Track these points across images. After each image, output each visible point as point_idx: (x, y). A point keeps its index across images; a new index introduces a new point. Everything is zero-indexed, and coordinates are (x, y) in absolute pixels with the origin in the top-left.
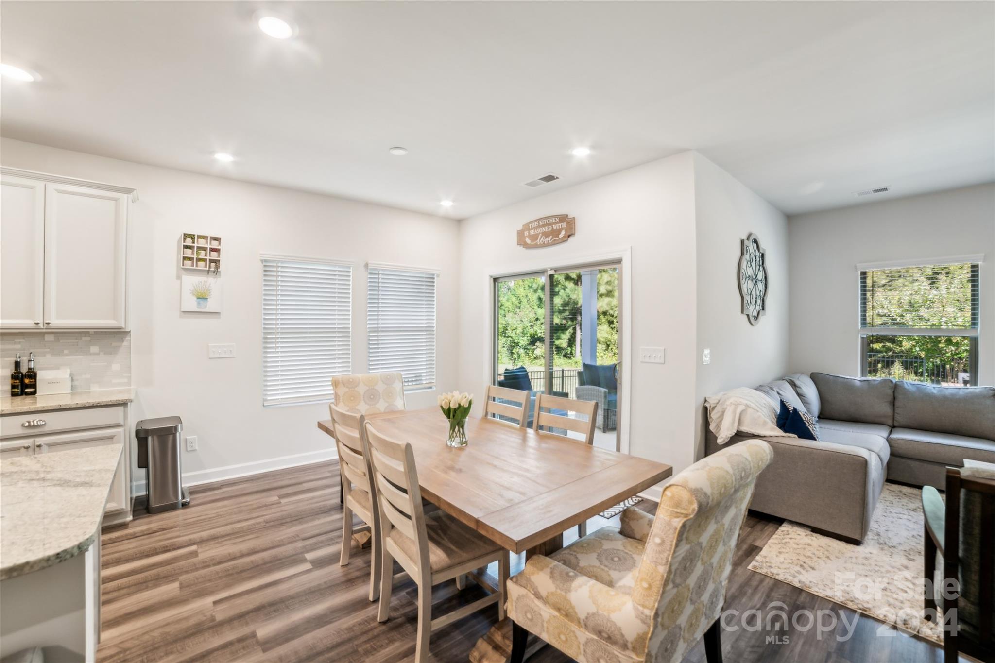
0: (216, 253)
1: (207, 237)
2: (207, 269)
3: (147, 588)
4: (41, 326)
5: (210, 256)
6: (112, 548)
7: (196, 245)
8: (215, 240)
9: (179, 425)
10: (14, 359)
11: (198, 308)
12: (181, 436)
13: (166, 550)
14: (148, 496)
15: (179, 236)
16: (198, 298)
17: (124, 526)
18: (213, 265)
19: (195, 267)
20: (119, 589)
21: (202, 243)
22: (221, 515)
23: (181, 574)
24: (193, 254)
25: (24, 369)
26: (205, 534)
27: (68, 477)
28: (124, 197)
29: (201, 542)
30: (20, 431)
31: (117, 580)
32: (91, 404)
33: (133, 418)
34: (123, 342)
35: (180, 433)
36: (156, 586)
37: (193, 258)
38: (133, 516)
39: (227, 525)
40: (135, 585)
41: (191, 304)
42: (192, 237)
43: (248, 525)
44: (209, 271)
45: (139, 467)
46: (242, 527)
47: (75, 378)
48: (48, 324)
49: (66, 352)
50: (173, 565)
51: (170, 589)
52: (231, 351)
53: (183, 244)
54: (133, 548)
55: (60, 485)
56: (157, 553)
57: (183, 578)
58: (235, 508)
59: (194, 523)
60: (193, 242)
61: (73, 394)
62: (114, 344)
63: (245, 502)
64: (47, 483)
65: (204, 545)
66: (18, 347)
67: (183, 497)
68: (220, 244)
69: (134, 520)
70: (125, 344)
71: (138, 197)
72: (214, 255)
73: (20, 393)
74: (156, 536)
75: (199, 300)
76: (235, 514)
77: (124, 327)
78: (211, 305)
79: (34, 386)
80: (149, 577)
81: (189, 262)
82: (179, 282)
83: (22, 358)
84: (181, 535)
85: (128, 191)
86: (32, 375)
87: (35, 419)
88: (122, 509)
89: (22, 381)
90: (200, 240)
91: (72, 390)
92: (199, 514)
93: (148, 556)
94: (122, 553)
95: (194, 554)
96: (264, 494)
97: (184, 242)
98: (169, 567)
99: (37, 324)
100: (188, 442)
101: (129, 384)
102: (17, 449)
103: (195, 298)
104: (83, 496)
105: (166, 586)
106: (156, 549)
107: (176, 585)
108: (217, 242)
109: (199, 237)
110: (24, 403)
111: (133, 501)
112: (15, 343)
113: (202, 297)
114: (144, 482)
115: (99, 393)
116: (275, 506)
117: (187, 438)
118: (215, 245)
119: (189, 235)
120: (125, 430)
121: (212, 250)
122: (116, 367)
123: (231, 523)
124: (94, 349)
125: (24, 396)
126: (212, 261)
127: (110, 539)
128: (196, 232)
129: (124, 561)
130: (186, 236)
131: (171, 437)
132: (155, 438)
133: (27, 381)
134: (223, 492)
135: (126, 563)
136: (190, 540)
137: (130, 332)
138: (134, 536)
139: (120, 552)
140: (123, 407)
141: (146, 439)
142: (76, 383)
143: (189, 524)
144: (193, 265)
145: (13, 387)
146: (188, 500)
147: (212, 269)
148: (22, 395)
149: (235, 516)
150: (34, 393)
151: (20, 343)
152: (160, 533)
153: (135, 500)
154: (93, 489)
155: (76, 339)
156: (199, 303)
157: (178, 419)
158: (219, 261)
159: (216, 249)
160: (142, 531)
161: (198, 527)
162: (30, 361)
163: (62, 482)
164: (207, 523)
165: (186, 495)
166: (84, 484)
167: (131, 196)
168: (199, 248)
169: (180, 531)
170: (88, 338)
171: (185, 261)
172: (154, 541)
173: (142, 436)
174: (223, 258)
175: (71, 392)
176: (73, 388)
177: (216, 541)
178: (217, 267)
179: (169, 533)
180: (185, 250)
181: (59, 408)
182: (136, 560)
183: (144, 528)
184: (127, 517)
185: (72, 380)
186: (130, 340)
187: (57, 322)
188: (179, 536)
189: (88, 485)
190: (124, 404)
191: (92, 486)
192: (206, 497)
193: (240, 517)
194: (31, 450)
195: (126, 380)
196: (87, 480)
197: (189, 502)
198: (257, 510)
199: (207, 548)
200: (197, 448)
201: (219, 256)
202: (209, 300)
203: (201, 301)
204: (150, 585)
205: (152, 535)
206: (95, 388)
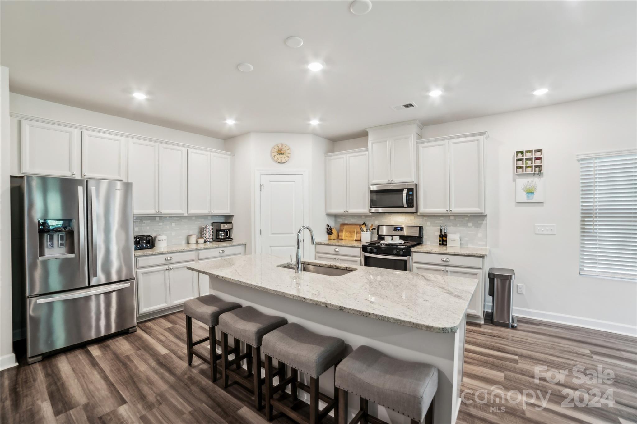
0: (539, 160)
1: (532, 151)
2: (533, 172)
3: (486, 367)
4: (449, 212)
5: (535, 163)
6: (472, 335)
7: (524, 158)
8: (538, 152)
9: (513, 275)
10: (440, 228)
11: (527, 199)
12: (514, 282)
13: (499, 350)
14: (492, 313)
15: (513, 154)
16: (528, 193)
17: (479, 325)
18: (537, 169)
19: (524, 173)
20: (473, 359)
21: (529, 155)
22: (537, 344)
23: (507, 370)
24: (523, 164)
25: (443, 233)
26: (525, 352)
27: (452, 290)
28: (481, 138)
29: (521, 356)
30: (441, 262)
31: (473, 353)
32: (467, 254)
33: (487, 265)
34: (483, 221)
35: (513, 280)
36: (491, 368)
37: (523, 167)
38: (484, 322)
39: (541, 353)
40: (481, 361)
41: (523, 197)
42: (522, 153)
43: (559, 362)
44: (534, 174)
45: (489, 295)
46: (553, 361)
47: (462, 239)
48: (451, 211)
49: (458, 225)
50: (502, 361)
51: (499, 375)
52: (552, 229)
53: (516, 158)
54: (482, 340)
55: (449, 293)
56: (494, 350)
57: (507, 373)
58: (550, 344)
59: (518, 341)
60: (523, 156)
61: (461, 247)
62: (479, 222)
63: (557, 343)
64: (444, 291)
65: (522, 359)
66: (441, 222)
67: (513, 322)
68: (542, 154)
69: (484, 324)
70: (485, 222)
71: (489, 136)
72: (538, 162)
73: (442, 244)
74: (495, 339)
75: (528, 194)
76: (549, 348)
77: (483, 212)
78: (536, 197)
79: (446, 241)
80: (488, 361)
81: (521, 170)
82: (514, 183)
83: (443, 227)
84: (509, 345)
85: (483, 134)
86: (446, 236)
87: (446, 258)
88: (479, 316)
89: (442, 239)
90: (527, 154)
91: (460, 245)
92: (523, 337)
93: (489, 348)
94: (477, 340)
95: (516, 362)
96: (575, 344)
97: (517, 157)
98: (500, 361)
99: (447, 211)
100: (518, 288)
101: (486, 245)
102: (440, 270)
103: (525, 193)
104: (457, 303)
105: (497, 372)
106: (494, 347)
107: (502, 375)
108: (539, 153)
109: (527, 152)
110: (442, 249)
111: (485, 313)
112: (440, 220)
113: (530, 192)
114: (491, 304)
115: (472, 249)
116: (586, 357)
117: (518, 284)
118: (538, 155)
119: (520, 151)
120: (482, 272)
121: (537, 159)
122: (480, 235)
123: (544, 353)
124: (470, 224)
125: (443, 246)
126: (536, 167)
127: (472, 330)
128: (524, 149)
129: (478, 345)
130: (518, 153)
131: (508, 281)
132: (499, 280)
133: (444, 238)
134: (541, 329)
135: (478, 347)
136: (514, 351)
137: (487, 215)
138: (483, 333)
139: (476, 339)
140: (482, 258)
141: (493, 279)
142: (462, 242)
143: (514, 341)
144: (523, 172)
145: (440, 241)
146: (516, 325)
147: (537, 172)
148: (442, 245)
149: (548, 349)
150: (446, 245)
151: (442, 220)
152: (497, 338)
153: (486, 313)
154: (461, 301)
155: (462, 219)
156: (528, 196)
157: (513, 271)
158: (542, 165)
159: (539, 158)
160: (488, 333)
161: (520, 345)
162: (445, 229)
163: (450, 292)
164: (526, 345)
165: (515, 321)
166: (458, 296)
167: (485, 136)
168: (527, 159)
169: (508, 342)
170: (467, 219)
171: (518, 169)
172: (493, 342)
173: (492, 277)
174: (545, 164)
175: (459, 246)
176: (461, 244)
177: (532, 361)
178: (541, 170)
179: (502, 340)
180: (518, 162)
181: (454, 254)
182: (483, 348)
183: (489, 331)
184: (481, 321)
185: (461, 240)
186: (487, 220)
187: (456, 210)
188: (508, 346)
189: (459, 297)
190: (482, 257)
191: (461, 299)
192: (528, 327)
193: (552, 352)
194: (444, 272)
195: (484, 243)
196: (460, 295)
197: (516, 326)
198: (568, 353)
199: (525, 362)
200: (524, 293)
201: (541, 162)
202: (534, 193)
203: (530, 195)
204: (488, 366)
205: (492, 337)
206: (470, 246)
